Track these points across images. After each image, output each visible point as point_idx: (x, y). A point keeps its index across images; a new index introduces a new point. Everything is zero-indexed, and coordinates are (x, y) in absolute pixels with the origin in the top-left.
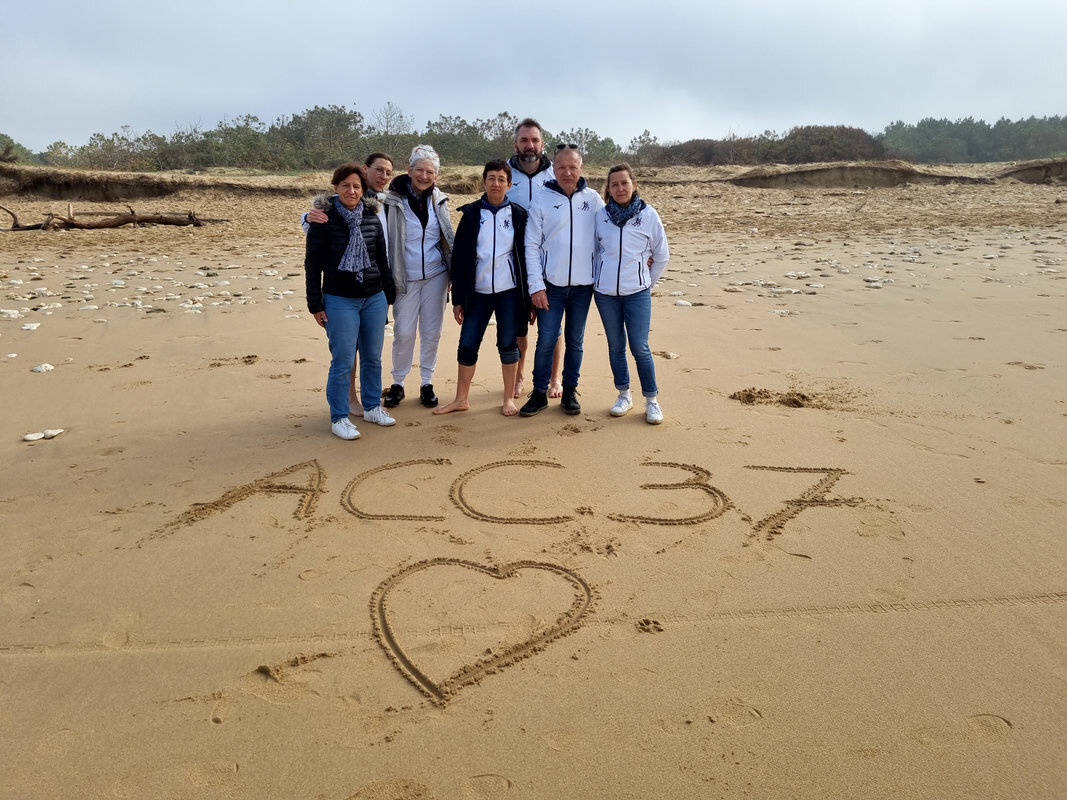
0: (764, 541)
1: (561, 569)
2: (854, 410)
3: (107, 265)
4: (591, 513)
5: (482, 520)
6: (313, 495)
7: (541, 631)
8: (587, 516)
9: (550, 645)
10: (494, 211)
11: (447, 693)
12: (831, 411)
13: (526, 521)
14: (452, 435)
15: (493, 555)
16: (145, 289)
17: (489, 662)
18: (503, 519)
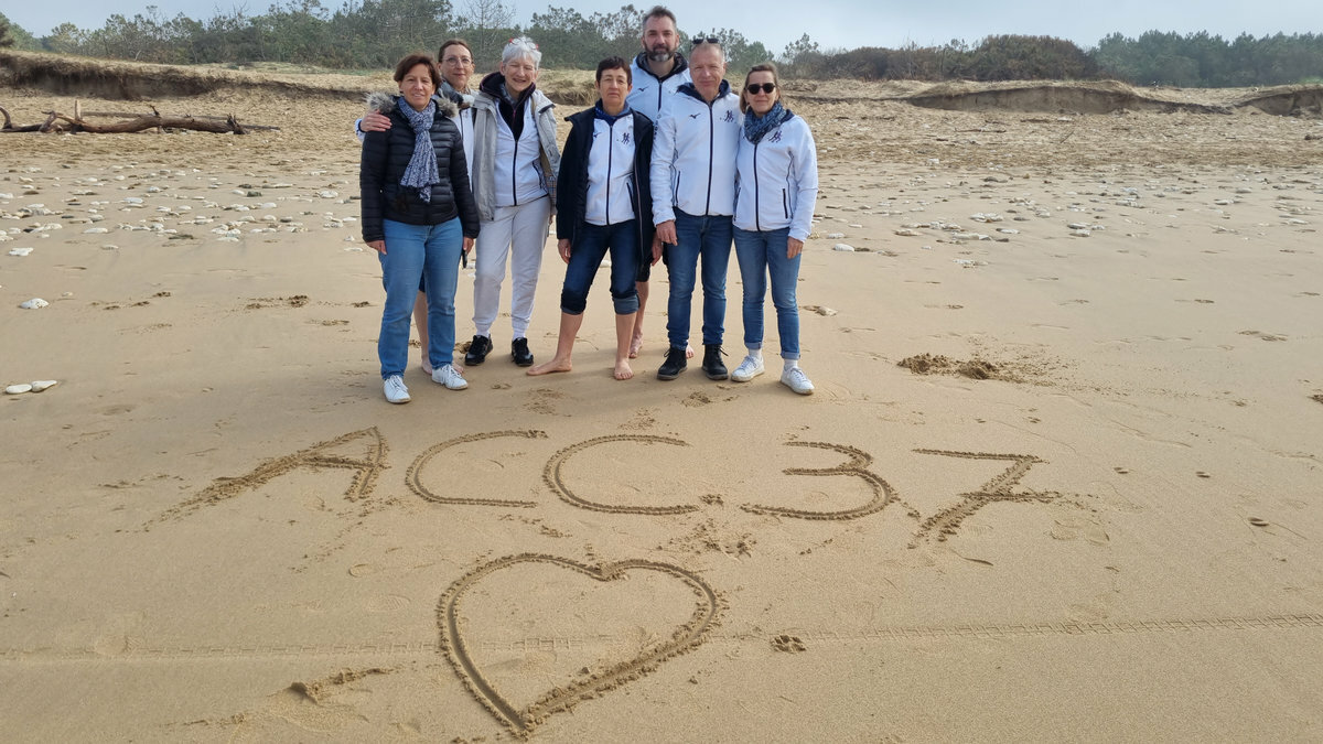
0: (934, 543)
1: (681, 571)
2: (1051, 384)
3: (122, 178)
4: (720, 502)
5: (583, 507)
6: (371, 471)
7: (652, 647)
8: (715, 506)
9: (662, 664)
10: (611, 121)
11: (531, 722)
12: (1022, 385)
13: (638, 511)
14: (550, 401)
15: (595, 551)
16: (168, 210)
17: (585, 685)
18: (610, 507)
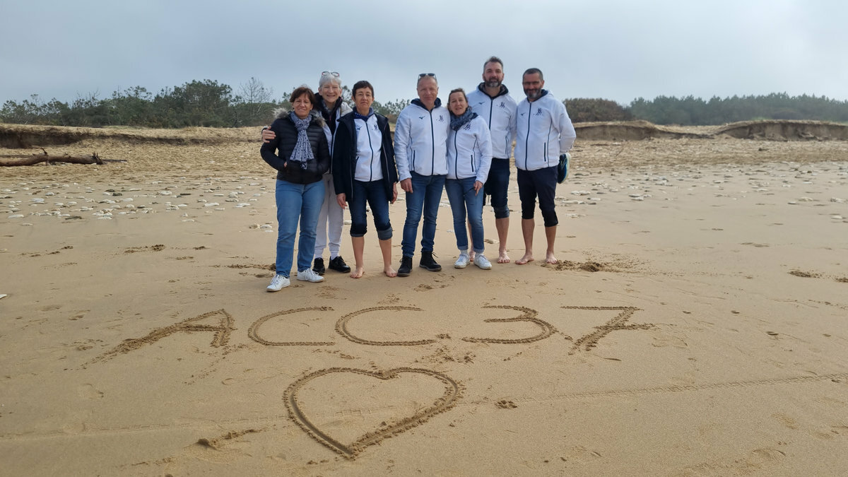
0: (583, 351)
1: (432, 372)
2: (636, 272)
3: (27, 189)
4: (449, 338)
5: (364, 344)
6: (225, 332)
7: (423, 410)
8: (446, 339)
9: (431, 418)
10: (365, 119)
11: (355, 451)
13: (399, 344)
14: (332, 293)
15: (377, 365)
16: (62, 204)
17: (385, 430)
18: (381, 343)
